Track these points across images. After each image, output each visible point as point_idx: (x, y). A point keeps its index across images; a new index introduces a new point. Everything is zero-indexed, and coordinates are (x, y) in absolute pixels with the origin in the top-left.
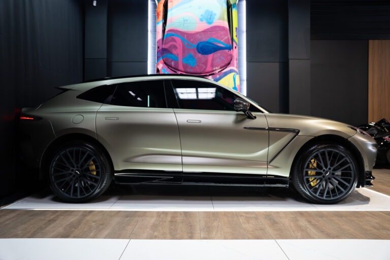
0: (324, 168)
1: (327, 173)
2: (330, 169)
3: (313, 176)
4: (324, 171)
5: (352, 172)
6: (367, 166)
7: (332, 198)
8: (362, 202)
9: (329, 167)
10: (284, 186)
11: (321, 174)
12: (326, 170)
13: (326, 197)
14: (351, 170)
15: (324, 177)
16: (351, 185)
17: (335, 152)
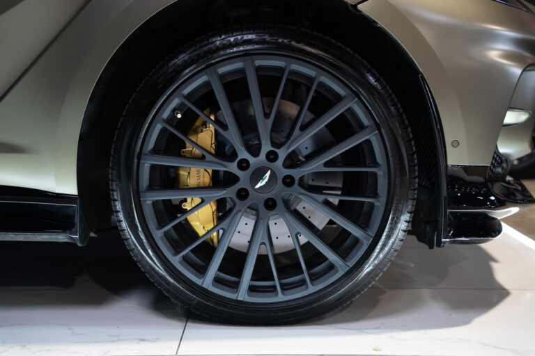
0: (243, 154)
1: (261, 178)
2: (272, 157)
3: (198, 188)
4: (243, 165)
5: (381, 173)
6: (456, 144)
7: (281, 297)
8: (456, 316)
9: (266, 147)
10: (61, 238)
11: (230, 179)
12: (251, 159)
13: (252, 289)
14: (376, 164)
15: (243, 194)
16: (373, 232)
17: (293, 72)
